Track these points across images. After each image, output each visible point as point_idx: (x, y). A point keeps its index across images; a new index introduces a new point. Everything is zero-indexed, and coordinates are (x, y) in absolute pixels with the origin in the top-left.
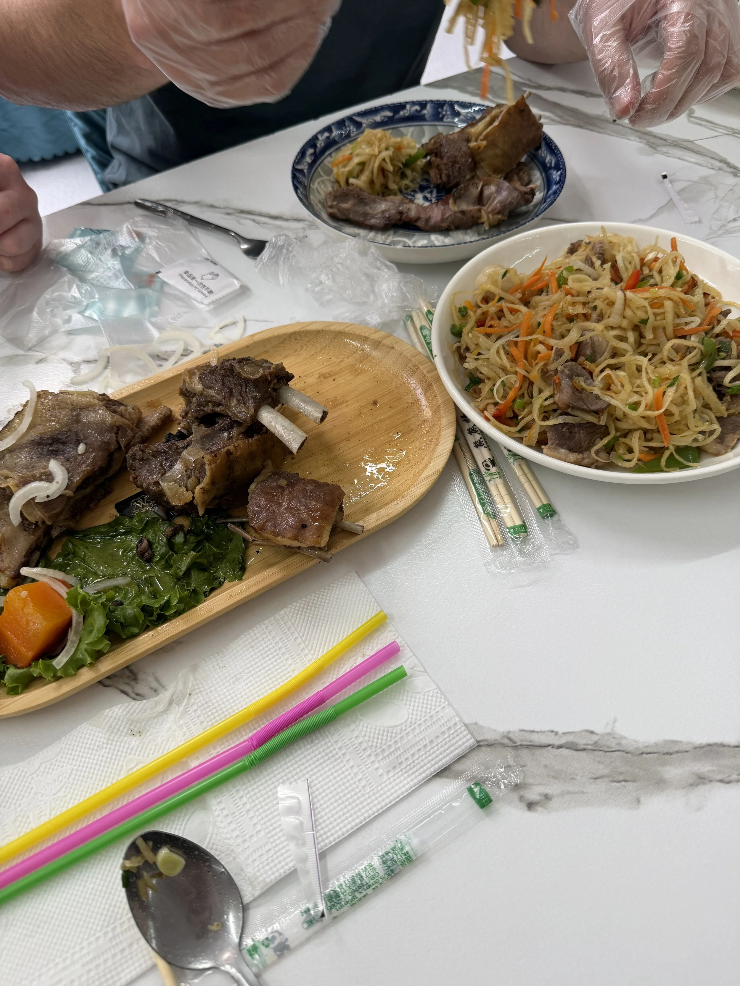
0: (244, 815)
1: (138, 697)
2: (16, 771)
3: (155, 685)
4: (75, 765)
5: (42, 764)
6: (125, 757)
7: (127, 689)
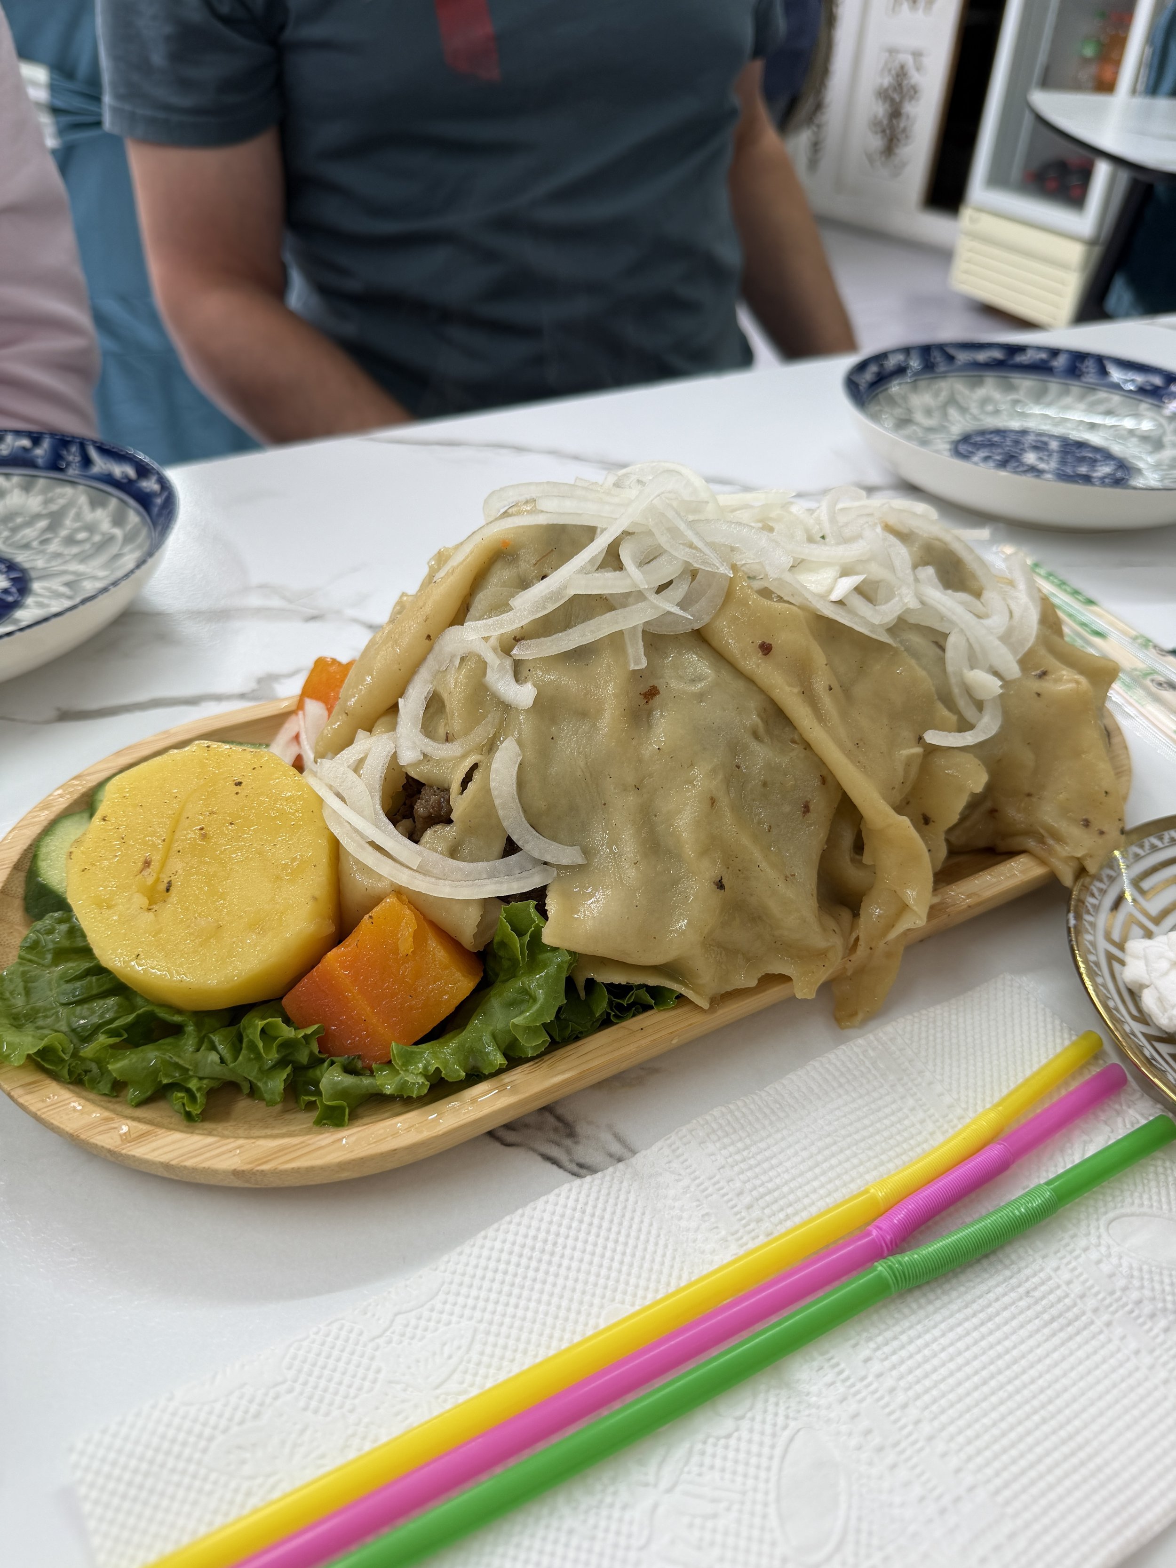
0: (921, 1449)
1: (583, 1172)
2: (335, 1327)
3: (616, 1148)
4: (481, 1321)
5: (396, 1315)
6: (602, 1307)
7: (555, 1152)
